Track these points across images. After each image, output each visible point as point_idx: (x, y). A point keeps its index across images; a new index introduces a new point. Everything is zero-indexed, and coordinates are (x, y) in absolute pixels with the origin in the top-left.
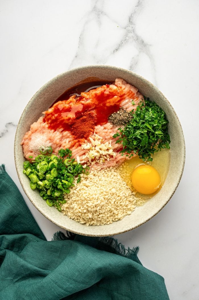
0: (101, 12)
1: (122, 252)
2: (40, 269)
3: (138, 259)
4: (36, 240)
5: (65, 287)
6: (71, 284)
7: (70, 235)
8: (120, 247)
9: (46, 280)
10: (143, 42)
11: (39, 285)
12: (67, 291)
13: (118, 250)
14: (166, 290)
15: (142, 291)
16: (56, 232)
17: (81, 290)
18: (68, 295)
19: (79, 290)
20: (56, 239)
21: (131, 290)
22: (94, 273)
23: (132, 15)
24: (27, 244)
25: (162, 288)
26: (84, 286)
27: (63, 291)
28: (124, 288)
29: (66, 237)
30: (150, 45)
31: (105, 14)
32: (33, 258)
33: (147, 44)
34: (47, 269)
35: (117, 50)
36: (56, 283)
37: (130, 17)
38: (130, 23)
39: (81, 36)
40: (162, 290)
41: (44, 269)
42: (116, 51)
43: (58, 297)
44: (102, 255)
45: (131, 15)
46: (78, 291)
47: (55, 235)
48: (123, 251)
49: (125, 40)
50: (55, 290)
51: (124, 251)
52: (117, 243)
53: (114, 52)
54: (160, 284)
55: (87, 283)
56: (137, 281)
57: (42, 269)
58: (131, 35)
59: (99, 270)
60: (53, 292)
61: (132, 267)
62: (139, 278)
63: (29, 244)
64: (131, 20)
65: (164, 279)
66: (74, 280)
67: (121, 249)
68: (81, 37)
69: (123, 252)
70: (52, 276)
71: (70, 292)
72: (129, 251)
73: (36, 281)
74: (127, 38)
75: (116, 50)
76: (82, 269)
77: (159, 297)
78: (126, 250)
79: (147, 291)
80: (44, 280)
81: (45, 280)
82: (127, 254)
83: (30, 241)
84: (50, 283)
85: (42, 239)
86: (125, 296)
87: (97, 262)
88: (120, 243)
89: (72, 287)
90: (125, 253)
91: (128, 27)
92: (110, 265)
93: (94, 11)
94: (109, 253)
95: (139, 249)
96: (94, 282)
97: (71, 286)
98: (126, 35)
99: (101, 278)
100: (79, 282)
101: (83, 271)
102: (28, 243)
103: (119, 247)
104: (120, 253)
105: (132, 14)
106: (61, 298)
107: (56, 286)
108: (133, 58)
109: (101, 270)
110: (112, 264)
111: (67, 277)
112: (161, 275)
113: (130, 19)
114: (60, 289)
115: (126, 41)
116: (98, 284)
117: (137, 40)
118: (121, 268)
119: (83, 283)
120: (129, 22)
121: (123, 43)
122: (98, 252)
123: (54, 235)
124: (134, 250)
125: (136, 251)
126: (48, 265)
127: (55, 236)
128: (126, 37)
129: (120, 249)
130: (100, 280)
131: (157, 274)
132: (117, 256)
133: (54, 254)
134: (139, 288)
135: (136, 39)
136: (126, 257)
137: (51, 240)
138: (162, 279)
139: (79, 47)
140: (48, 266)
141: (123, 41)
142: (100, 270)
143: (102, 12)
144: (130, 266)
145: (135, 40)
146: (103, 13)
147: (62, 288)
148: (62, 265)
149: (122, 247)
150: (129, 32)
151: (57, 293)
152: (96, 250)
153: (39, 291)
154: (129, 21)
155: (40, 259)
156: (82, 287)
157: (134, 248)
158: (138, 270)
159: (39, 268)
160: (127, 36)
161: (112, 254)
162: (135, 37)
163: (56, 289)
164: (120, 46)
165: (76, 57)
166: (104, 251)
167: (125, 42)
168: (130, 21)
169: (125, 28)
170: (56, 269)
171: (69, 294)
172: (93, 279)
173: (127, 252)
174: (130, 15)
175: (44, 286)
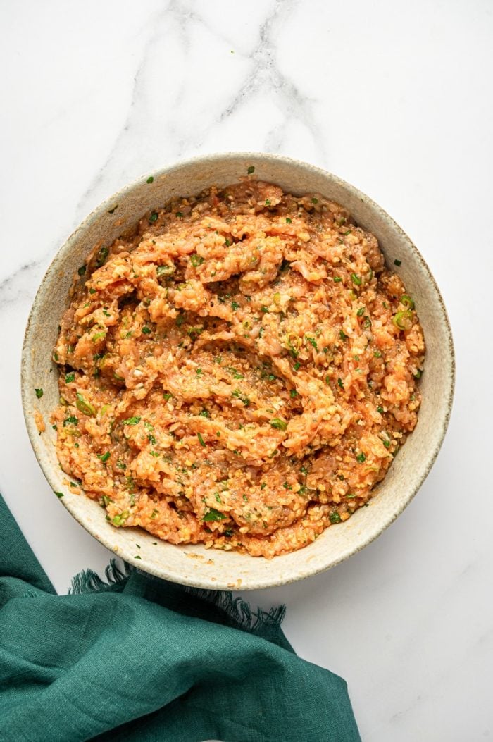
0: (189, 14)
1: (243, 620)
2: (35, 667)
3: (284, 636)
4: (29, 593)
5: (96, 710)
6: (112, 703)
7: (114, 580)
8: (239, 606)
9: (49, 695)
10: (295, 92)
11: (31, 706)
12: (100, 721)
13: (232, 615)
14: (351, 711)
15: (291, 716)
16: (80, 572)
17: (138, 716)
18: (105, 731)
19: (133, 718)
20: (79, 590)
21: (264, 713)
22: (170, 676)
23: (269, 23)
24: (6, 603)
25: (339, 708)
26: (144, 706)
27: (91, 720)
28: (247, 707)
29: (104, 583)
30: (315, 101)
31: (201, 20)
32: (19, 638)
33: (307, 98)
34: (55, 666)
35: (230, 112)
36: (74, 701)
37: (263, 29)
38: (264, 42)
39: (137, 74)
40: (341, 713)
41: (46, 666)
42: (229, 115)
43: (80, 737)
44: (191, 629)
45: (266, 23)
46: (130, 720)
47: (76, 579)
48: (245, 615)
49: (251, 87)
50: (71, 719)
51: (249, 618)
52: (231, 597)
53: (222, 118)
54: (334, 698)
55: (152, 699)
56: (278, 690)
57: (42, 665)
58: (264, 73)
59: (183, 668)
60: (67, 724)
61: (266, 658)
62: (284, 684)
63: (9, 604)
64: (265, 36)
65: (346, 685)
66: (119, 693)
67: (240, 612)
68: (137, 78)
69: (246, 619)
70: (65, 683)
71: (108, 723)
72: (261, 616)
73: (27, 696)
74: (256, 81)
75: (227, 113)
76: (139, 665)
77: (332, 728)
78: (252, 615)
79: (302, 716)
80: (44, 693)
81: (47, 694)
82: (255, 624)
83: (13, 595)
84: (60, 700)
85: (43, 589)
86: (250, 727)
87: (178, 648)
88: (239, 599)
89: (115, 710)
90: (250, 623)
91: (259, 53)
92: (210, 653)
93: (172, 10)
94: (209, 623)
95: (285, 611)
96: (169, 697)
97: (112, 707)
98: (254, 75)
99: (190, 685)
100: (132, 698)
101: (142, 670)
102: (8, 600)
103: (235, 607)
104: (239, 621)
105: (267, 20)
106: (88, 738)
107: (75, 708)
108: (270, 133)
109: (187, 667)
110: (216, 651)
111: (102, 686)
112: (339, 675)
113: (263, 32)
114: (84, 716)
115: (252, 89)
116: (182, 699)
117: (280, 86)
118: (237, 661)
119: (142, 700)
120: (261, 41)
121: (246, 93)
122: (182, 622)
123: (73, 579)
124: (273, 615)
125: (278, 616)
126: (57, 656)
127: (75, 581)
128: (252, 79)
129: (237, 614)
130: (187, 689)
131: (329, 671)
132: (229, 630)
133: (72, 629)
134: (283, 707)
135: (278, 85)
136: (251, 631)
137: (66, 593)
138: (341, 684)
139: (133, 104)
140: (58, 658)
141: (245, 91)
142: (184, 666)
143: (192, 14)
144: (260, 656)
145: (275, 87)
146: (193, 16)
147: (89, 713)
148: (90, 655)
149: (242, 608)
150: (261, 65)
151: (76, 726)
152: (177, 616)
153: (31, 723)
154: (260, 37)
155: (36, 642)
156: (139, 709)
157: (274, 610)
158: (281, 666)
159: (35, 662)
160: (255, 77)
161: (216, 626)
162: (277, 79)
163: (73, 716)
164: (237, 103)
165: (126, 129)
166: (197, 619)
167: (251, 91)
168: (262, 38)
169: (251, 56)
170: (76, 667)
171: (106, 728)
172: (167, 690)
173: (254, 618)
174: (264, 23)
175: (42, 711)
